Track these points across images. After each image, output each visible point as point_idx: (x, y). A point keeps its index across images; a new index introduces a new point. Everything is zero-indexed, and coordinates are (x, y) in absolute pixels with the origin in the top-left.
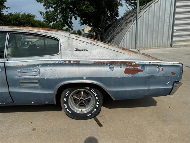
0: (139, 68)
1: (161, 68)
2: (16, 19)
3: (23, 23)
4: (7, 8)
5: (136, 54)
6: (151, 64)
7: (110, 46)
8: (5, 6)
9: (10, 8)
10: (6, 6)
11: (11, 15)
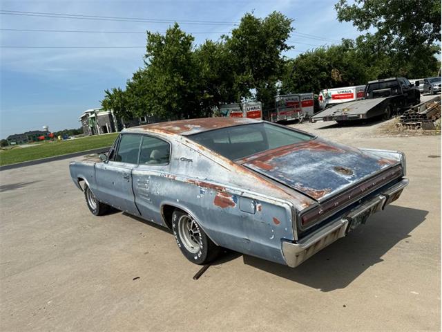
0: (231, 199)
1: (258, 205)
2: (315, 61)
3: (327, 68)
4: (289, 48)
5: (246, 174)
6: (244, 195)
7: (216, 156)
8: (286, 46)
9: (293, 47)
10: (288, 46)
11: (302, 57)
